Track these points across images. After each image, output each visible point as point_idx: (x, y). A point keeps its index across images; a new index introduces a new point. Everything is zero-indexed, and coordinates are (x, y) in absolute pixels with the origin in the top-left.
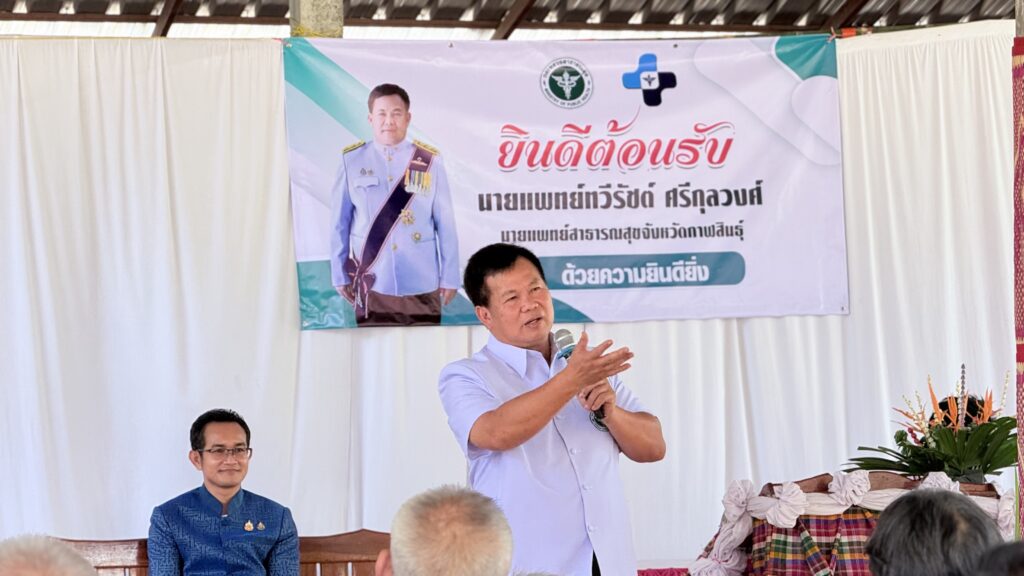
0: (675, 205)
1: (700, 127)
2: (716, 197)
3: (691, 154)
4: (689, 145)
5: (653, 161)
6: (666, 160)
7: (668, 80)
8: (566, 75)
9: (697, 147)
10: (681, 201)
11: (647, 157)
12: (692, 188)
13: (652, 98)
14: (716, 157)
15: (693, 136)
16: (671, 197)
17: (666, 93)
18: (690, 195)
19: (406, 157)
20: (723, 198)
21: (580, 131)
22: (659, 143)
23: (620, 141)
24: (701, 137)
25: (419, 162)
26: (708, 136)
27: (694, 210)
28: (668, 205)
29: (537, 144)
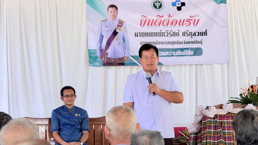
0: (185, 36)
1: (191, 16)
2: (195, 34)
3: (189, 23)
4: (188, 21)
5: (179, 24)
6: (182, 24)
7: (183, 4)
8: (157, 3)
9: (190, 21)
10: (186, 35)
11: (178, 23)
12: (189, 32)
13: (179, 9)
14: (195, 24)
15: (189, 18)
16: (184, 34)
17: (183, 8)
18: (189, 33)
19: (117, 23)
20: (197, 34)
21: (161, 17)
22: (181, 20)
23: (171, 19)
24: (191, 18)
25: (120, 24)
26: (193, 18)
27: (190, 37)
28: (183, 36)
29: (150, 20)
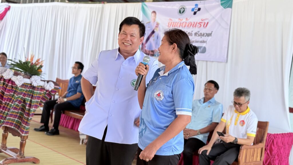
1: (203, 19)
3: (200, 25)
5: (193, 26)
7: (199, 9)
8: (182, 9)
10: (197, 35)
13: (195, 13)
14: (205, 26)
15: (201, 21)
19: (155, 25)
20: (205, 35)
21: (181, 20)
22: (194, 23)
25: (157, 26)
